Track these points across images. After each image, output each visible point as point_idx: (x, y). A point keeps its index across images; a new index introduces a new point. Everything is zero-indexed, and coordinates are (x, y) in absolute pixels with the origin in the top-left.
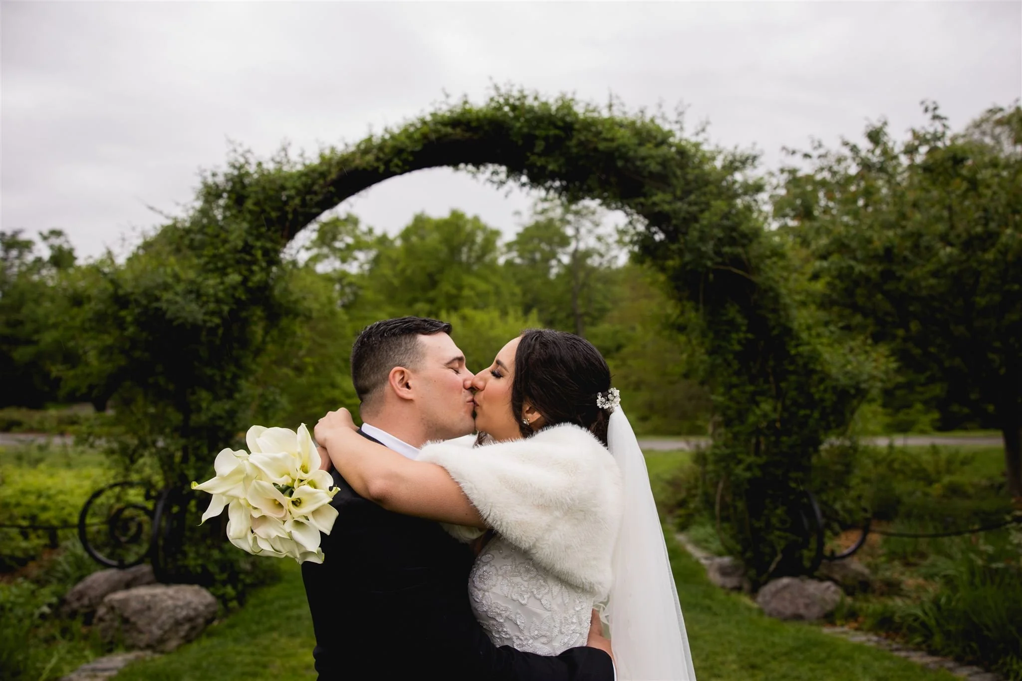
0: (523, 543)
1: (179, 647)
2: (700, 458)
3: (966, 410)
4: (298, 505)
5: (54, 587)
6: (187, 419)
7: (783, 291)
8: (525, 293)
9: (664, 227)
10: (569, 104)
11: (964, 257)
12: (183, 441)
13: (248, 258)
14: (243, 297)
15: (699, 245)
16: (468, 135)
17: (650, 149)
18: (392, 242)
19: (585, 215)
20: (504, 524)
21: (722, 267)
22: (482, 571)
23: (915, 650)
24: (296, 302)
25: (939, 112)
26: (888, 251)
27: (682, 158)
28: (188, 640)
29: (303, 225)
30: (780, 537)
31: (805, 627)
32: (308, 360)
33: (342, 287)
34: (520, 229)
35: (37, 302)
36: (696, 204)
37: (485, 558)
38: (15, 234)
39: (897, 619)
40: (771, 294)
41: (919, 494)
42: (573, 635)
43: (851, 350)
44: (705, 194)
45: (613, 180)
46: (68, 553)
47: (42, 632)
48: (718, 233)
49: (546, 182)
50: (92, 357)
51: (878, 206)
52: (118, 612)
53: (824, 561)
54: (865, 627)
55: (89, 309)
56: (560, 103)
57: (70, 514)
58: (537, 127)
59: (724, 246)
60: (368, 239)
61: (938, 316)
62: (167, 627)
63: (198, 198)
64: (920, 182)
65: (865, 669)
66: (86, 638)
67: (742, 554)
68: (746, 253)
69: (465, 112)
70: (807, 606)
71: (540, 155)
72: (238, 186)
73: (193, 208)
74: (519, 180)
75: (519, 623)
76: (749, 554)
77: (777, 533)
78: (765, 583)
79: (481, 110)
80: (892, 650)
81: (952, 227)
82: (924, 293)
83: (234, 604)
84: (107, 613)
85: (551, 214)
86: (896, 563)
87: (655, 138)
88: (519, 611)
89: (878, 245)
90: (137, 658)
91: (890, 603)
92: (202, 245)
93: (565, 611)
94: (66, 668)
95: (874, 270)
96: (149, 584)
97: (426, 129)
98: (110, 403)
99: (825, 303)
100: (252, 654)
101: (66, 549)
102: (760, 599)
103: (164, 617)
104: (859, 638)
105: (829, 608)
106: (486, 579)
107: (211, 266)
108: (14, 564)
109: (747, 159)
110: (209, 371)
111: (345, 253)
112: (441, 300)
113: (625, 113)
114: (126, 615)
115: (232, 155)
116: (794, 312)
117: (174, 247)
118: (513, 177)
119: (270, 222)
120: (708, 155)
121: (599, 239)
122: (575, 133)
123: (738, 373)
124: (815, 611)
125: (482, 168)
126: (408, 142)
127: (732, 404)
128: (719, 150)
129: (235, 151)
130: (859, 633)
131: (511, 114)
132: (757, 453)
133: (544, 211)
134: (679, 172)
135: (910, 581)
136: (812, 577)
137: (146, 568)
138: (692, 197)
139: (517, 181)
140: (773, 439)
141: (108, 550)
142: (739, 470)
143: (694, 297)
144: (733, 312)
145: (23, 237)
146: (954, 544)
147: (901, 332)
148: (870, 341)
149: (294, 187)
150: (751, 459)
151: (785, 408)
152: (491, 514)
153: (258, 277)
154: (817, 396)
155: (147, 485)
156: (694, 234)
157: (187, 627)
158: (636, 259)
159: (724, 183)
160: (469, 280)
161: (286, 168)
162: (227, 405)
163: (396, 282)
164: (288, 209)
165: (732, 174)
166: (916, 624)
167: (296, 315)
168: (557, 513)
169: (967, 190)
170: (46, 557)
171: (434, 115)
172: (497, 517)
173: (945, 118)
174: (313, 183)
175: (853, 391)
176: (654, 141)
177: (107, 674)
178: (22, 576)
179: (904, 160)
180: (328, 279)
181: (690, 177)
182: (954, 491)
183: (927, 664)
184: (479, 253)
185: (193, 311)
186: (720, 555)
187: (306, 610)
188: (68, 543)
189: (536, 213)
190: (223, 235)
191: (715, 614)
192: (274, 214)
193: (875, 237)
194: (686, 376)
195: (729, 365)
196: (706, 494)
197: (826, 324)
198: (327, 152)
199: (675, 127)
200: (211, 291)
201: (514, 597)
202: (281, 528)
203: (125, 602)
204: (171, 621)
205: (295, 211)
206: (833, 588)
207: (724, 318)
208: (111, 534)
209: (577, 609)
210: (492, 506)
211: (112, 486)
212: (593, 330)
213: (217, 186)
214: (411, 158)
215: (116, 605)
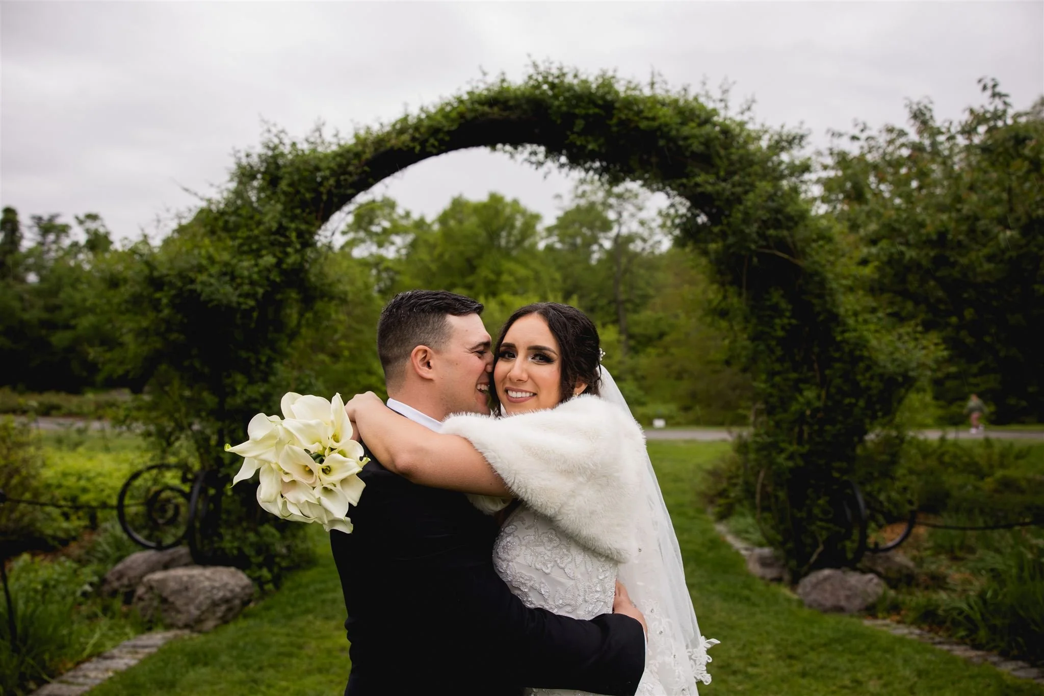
0: (548, 509)
1: (216, 627)
2: (742, 447)
3: (1024, 403)
4: (328, 472)
5: (94, 566)
6: (222, 403)
7: (830, 276)
8: (565, 279)
9: (707, 209)
10: (610, 81)
11: (1023, 242)
12: (219, 424)
13: (282, 239)
14: (278, 280)
15: (743, 227)
16: (505, 114)
17: (693, 128)
18: (429, 226)
19: (629, 198)
20: (529, 490)
21: (767, 251)
22: (506, 542)
23: (958, 644)
24: (330, 285)
25: (998, 89)
26: (942, 235)
27: (726, 138)
28: (225, 621)
29: (338, 207)
30: (822, 528)
31: (846, 619)
32: (343, 343)
33: (379, 272)
34: (560, 213)
35: (73, 286)
36: (740, 185)
37: (508, 530)
38: (52, 218)
39: (940, 612)
40: (817, 279)
41: (969, 487)
42: (597, 603)
43: (900, 337)
44: (749, 175)
45: (654, 160)
46: (107, 534)
47: (84, 609)
48: (763, 214)
49: (585, 162)
50: (128, 339)
51: (932, 189)
52: (156, 591)
53: (868, 553)
54: (908, 620)
55: (126, 291)
56: (600, 81)
57: (109, 496)
58: (577, 106)
59: (768, 228)
60: (404, 222)
61: (995, 303)
62: (204, 608)
63: (231, 180)
64: (979, 162)
65: (906, 661)
66: (126, 616)
67: (783, 544)
68: (792, 236)
69: (502, 91)
70: (848, 598)
71: (579, 134)
72: (273, 166)
73: (228, 190)
74: (558, 160)
75: (543, 593)
76: (790, 545)
77: (819, 523)
78: (806, 574)
79: (519, 89)
80: (934, 644)
81: (1011, 210)
82: (979, 279)
83: (269, 587)
84: (146, 592)
85: (593, 198)
86: (943, 557)
87: (699, 117)
88: (543, 581)
89: (930, 230)
90: (176, 637)
91: (934, 597)
92: (237, 227)
93: (588, 580)
94: (109, 644)
95: (927, 255)
96: (186, 565)
97: (462, 108)
98: (147, 388)
99: (875, 289)
100: (288, 635)
101: (106, 530)
102: (800, 590)
103: (202, 597)
104: (902, 631)
105: (870, 600)
106: (510, 550)
107: (245, 248)
108: (56, 543)
109: (794, 138)
110: (244, 354)
111: (382, 237)
112: (480, 285)
113: (667, 91)
114: (165, 594)
115: (267, 135)
116: (841, 298)
117: (208, 228)
118: (552, 157)
119: (303, 204)
120: (753, 134)
121: (642, 223)
122: (615, 112)
123: (780, 360)
124: (857, 603)
125: (520, 149)
126: (444, 122)
127: (775, 392)
128: (765, 129)
129: (269, 131)
130: (901, 626)
131: (550, 93)
132: (800, 442)
133: (583, 194)
134: (722, 152)
135: (955, 575)
136: (855, 569)
137: (183, 550)
138: (736, 178)
139: (556, 162)
140: (816, 427)
141: (146, 532)
142: (781, 459)
143: (736, 282)
144: (776, 297)
145: (60, 221)
146: (1004, 538)
147: (954, 320)
148: (920, 329)
149: (329, 168)
150: (794, 448)
151: (829, 396)
152: (516, 481)
153: (292, 259)
154: (863, 384)
155: (184, 468)
156: (737, 215)
157: (223, 608)
158: (679, 243)
159: (770, 164)
160: (508, 265)
161: (320, 149)
162: (263, 388)
163: (434, 267)
164: (322, 189)
165: (778, 155)
166: (960, 618)
167: (332, 298)
168: (581, 479)
169: (1029, 172)
170: (86, 537)
171: (470, 93)
172: (521, 484)
173: (1006, 96)
174: (348, 164)
175: (900, 379)
176: (697, 121)
177: (147, 650)
178: (64, 555)
179: (961, 141)
180: (364, 264)
181: (734, 157)
182: (1007, 485)
183: (971, 658)
184: (519, 237)
185: (227, 293)
186: (761, 545)
187: (340, 594)
188: (107, 525)
189: (577, 197)
190: (257, 217)
191: (754, 605)
192: (308, 196)
193: (928, 221)
194: (728, 363)
195: (772, 351)
196: (746, 483)
197: (874, 310)
198: (362, 133)
199: (719, 106)
200: (246, 273)
201: (538, 566)
202: (311, 494)
203: (163, 582)
204: (208, 602)
205: (329, 193)
206: (876, 580)
207: (768, 303)
208: (149, 515)
209: (601, 578)
210: (516, 474)
211: (150, 468)
212: (636, 317)
213: (251, 167)
214: (447, 138)
215: (154, 584)
